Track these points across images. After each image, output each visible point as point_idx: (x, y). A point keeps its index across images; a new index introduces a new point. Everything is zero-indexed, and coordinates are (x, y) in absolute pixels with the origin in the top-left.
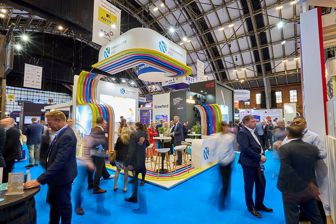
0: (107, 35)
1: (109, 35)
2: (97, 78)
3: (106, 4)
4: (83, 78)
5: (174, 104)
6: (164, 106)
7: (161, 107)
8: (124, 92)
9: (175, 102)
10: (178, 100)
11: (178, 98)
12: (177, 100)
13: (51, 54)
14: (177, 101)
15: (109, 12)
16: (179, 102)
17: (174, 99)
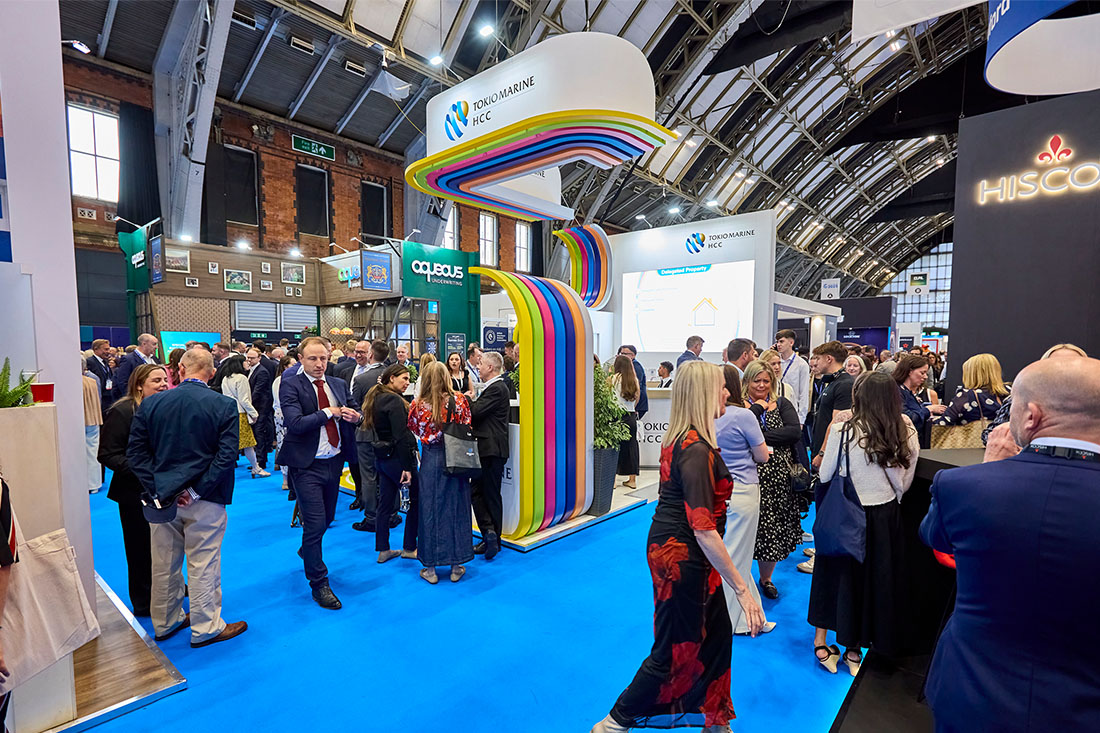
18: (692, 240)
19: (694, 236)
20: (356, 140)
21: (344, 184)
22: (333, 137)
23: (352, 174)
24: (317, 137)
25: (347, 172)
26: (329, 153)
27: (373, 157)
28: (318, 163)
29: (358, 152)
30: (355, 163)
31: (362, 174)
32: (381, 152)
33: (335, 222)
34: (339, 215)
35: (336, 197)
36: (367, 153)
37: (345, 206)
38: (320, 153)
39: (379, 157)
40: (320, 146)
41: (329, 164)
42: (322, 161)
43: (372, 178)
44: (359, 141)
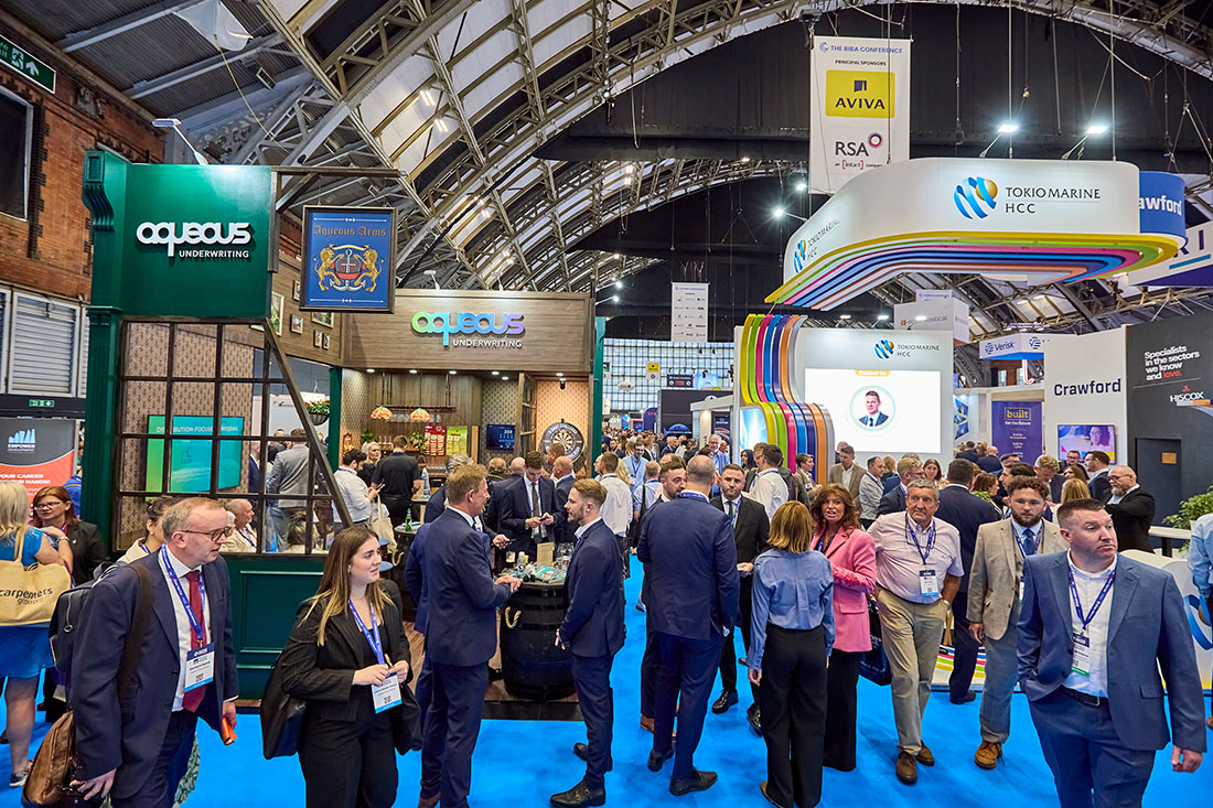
0: (859, 151)
1: (865, 150)
2: (789, 325)
3: (851, 49)
4: (754, 332)
5: (1150, 378)
6: (1101, 388)
7: (1083, 390)
8: (888, 353)
9: (1154, 369)
10: (1172, 359)
11: (1173, 350)
12: (1163, 361)
13: (727, 241)
14: (1169, 363)
15: (860, 71)
16: (1180, 365)
17: (1148, 355)
18: (881, 345)
19: (883, 342)
20: (95, 73)
21: (68, 138)
22: (57, 54)
23: (81, 124)
24: (23, 42)
25: (74, 119)
26: (45, 76)
27: (118, 109)
28: (21, 87)
29: (98, 94)
30: (90, 109)
31: (98, 130)
32: (135, 107)
33: (44, 196)
34: (52, 187)
35: (51, 156)
36: (110, 101)
37: (66, 176)
38: (27, 71)
39: (129, 114)
40: (27, 59)
41: (43, 95)
42: (30, 86)
43: (115, 144)
44: (100, 76)
